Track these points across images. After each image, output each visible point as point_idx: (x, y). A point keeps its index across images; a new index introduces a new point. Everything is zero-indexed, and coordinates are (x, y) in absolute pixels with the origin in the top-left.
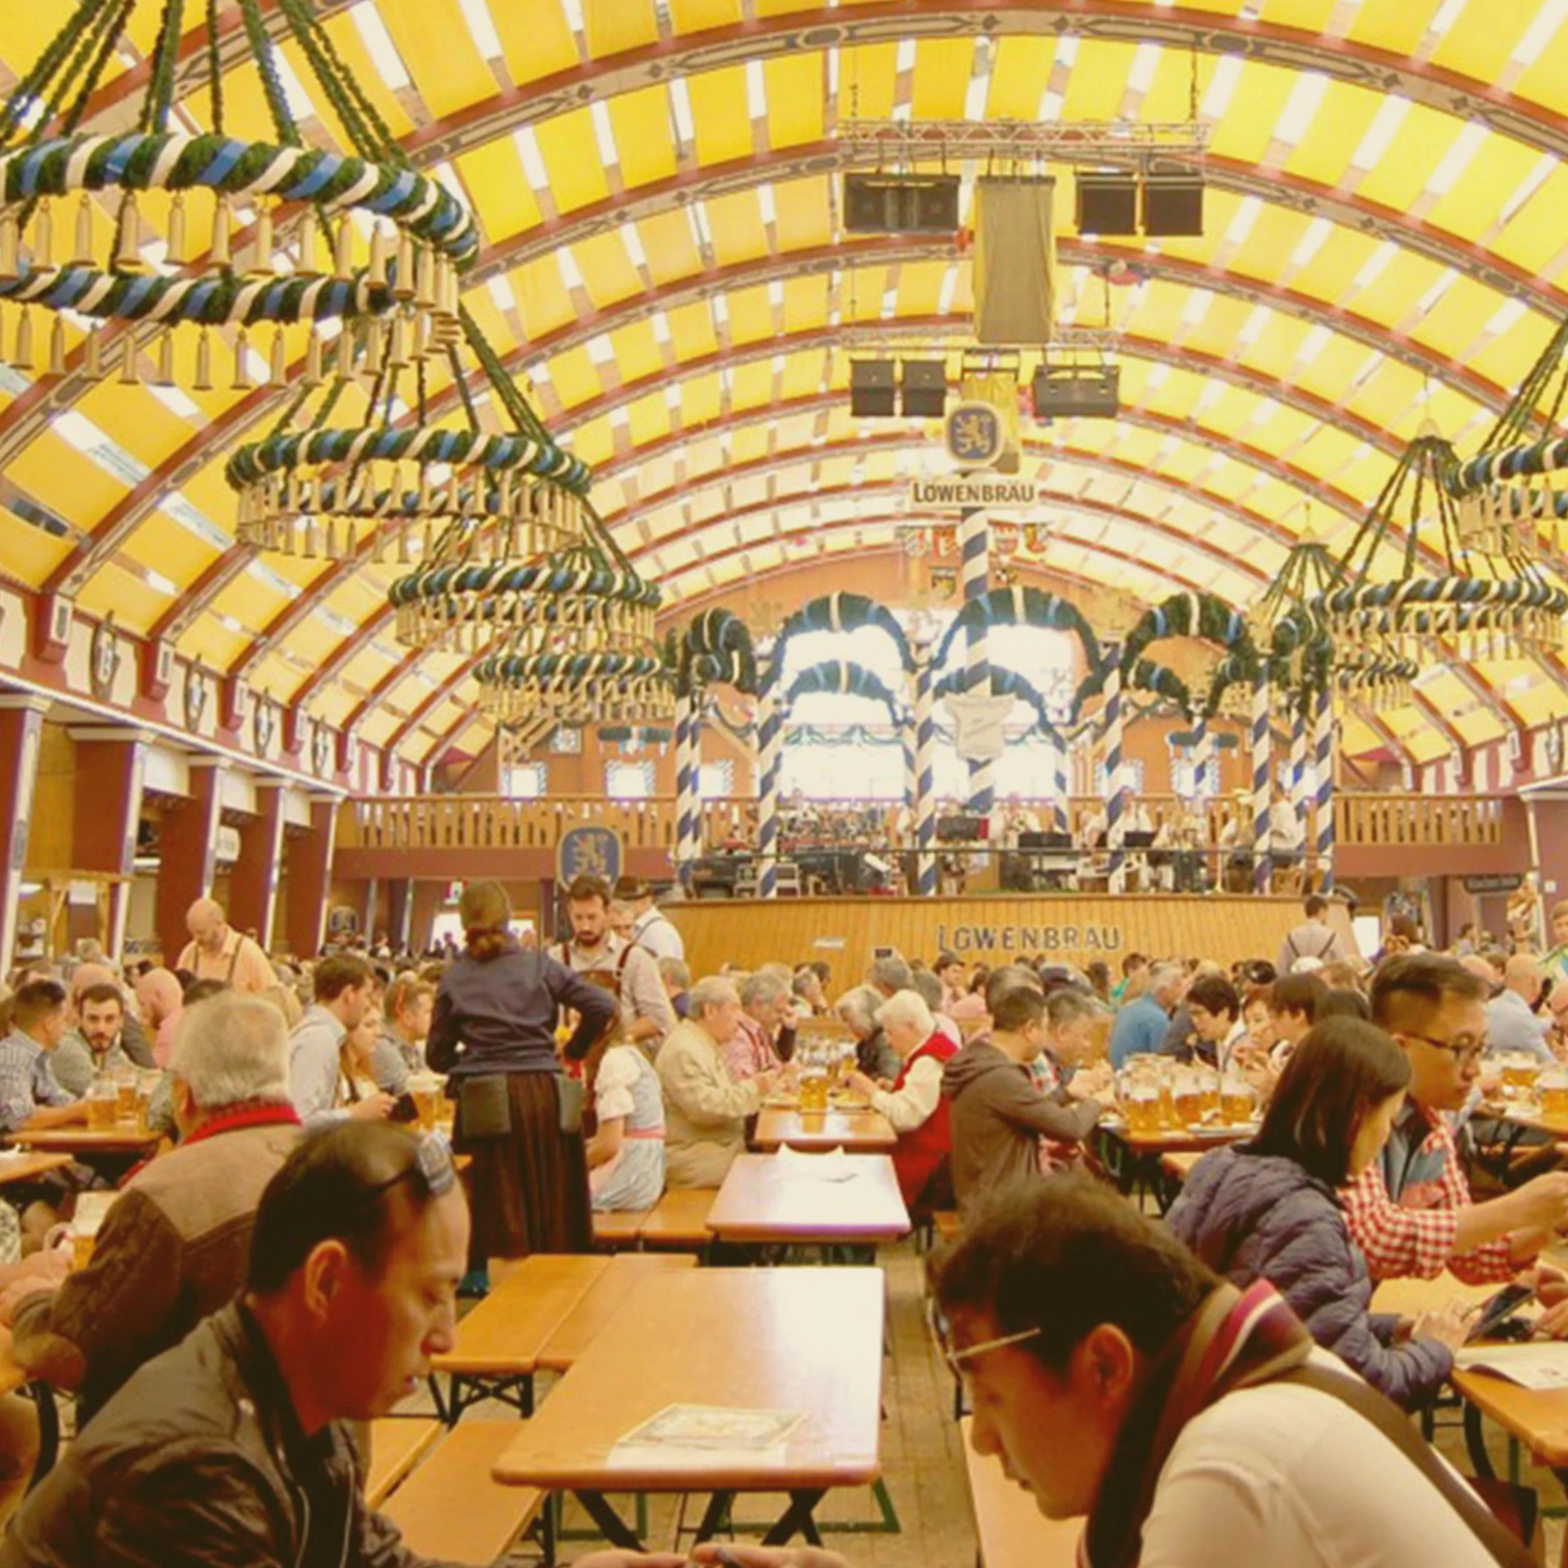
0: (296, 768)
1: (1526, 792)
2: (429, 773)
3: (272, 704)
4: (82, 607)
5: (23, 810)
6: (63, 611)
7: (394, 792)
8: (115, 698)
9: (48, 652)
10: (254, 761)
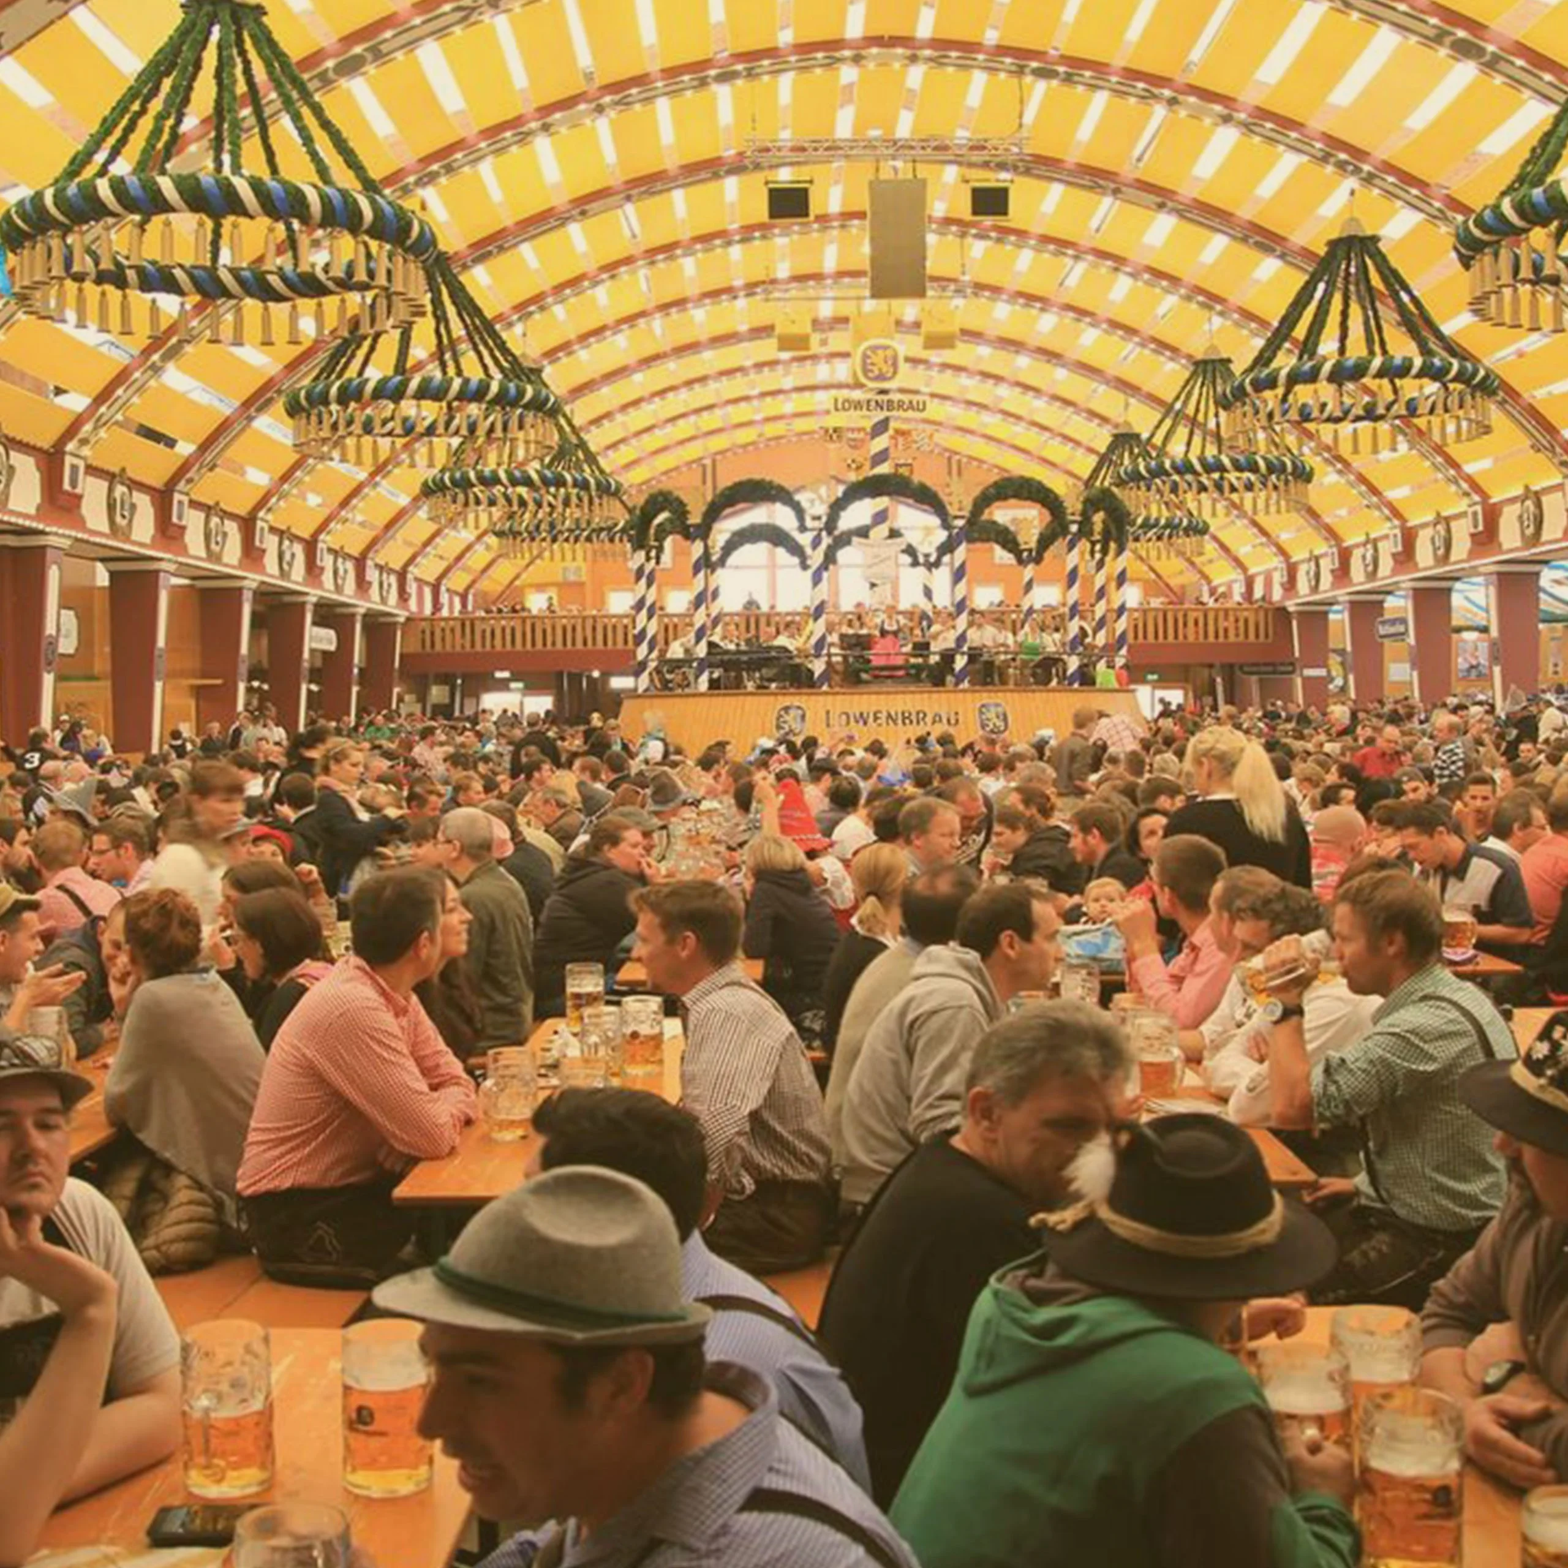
0: (369, 600)
1: (1291, 606)
2: (470, 598)
3: (348, 556)
4: (194, 497)
5: (161, 642)
6: (180, 503)
7: (445, 613)
8: (226, 559)
9: (171, 531)
10: (335, 597)
